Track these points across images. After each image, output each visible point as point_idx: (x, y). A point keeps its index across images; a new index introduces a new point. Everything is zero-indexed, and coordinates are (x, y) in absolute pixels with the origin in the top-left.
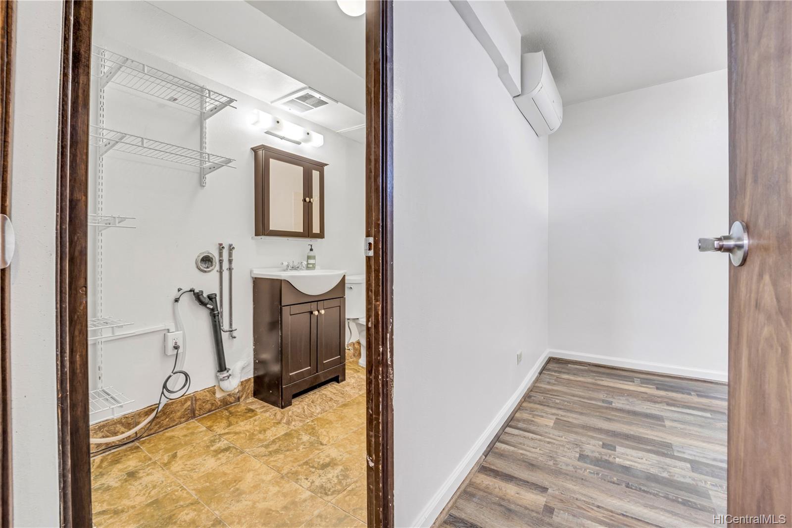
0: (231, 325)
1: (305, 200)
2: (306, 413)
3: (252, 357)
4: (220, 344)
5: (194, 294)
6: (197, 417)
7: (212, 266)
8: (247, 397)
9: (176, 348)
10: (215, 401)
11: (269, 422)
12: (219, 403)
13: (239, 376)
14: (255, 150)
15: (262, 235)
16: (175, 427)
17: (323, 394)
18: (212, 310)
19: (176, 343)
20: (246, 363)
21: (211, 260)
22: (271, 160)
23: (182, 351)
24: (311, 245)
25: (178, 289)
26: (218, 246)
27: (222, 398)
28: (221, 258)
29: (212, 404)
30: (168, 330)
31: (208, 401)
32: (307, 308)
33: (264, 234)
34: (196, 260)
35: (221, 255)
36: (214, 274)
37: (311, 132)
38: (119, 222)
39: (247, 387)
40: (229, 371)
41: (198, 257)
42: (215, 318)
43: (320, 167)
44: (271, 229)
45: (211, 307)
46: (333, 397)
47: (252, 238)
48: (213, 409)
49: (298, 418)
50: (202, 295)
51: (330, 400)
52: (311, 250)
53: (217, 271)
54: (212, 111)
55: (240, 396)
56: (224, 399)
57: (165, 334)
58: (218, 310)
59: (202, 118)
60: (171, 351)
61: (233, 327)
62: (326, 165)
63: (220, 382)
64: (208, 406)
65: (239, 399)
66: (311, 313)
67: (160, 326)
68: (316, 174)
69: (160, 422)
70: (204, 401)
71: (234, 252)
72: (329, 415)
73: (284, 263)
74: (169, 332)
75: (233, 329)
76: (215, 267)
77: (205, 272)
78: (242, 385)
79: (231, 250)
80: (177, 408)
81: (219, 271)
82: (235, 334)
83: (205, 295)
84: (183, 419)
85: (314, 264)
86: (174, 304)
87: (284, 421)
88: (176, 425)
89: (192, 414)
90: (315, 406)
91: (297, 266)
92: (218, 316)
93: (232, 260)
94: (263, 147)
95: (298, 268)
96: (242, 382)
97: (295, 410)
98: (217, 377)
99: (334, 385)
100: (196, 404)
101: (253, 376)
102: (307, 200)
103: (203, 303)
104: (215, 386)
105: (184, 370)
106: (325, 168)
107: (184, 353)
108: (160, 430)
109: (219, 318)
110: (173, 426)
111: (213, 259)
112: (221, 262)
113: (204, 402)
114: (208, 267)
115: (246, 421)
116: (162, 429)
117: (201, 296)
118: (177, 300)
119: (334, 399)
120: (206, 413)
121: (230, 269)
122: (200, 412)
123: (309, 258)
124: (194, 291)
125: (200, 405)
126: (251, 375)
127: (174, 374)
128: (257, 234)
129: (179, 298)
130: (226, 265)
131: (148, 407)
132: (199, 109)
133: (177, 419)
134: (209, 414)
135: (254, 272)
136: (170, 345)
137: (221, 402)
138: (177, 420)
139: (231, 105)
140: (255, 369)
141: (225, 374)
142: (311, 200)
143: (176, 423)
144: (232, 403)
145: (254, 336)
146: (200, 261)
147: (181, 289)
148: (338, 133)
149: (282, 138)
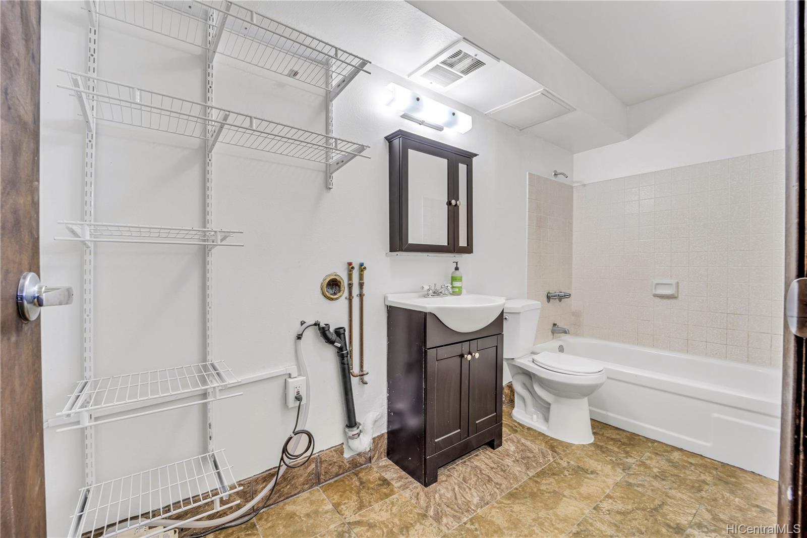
0: (361, 366)
1: (449, 203)
2: (460, 502)
3: (386, 407)
4: (350, 393)
5: (320, 329)
6: (323, 483)
7: (339, 292)
8: (379, 458)
9: (298, 398)
10: (343, 462)
11: (411, 512)
12: (347, 465)
13: (371, 431)
14: (389, 139)
15: (399, 251)
16: (297, 496)
17: (477, 466)
18: (341, 349)
19: (298, 393)
20: (379, 415)
21: (339, 284)
22: (410, 151)
23: (305, 403)
24: (457, 263)
25: (301, 322)
26: (346, 266)
27: (351, 459)
28: (350, 282)
29: (340, 467)
30: (290, 374)
31: (335, 463)
32: (457, 349)
33: (401, 250)
34: (322, 284)
35: (350, 277)
36: (342, 303)
37: (457, 112)
38: (222, 240)
39: (380, 445)
40: (360, 426)
41: (324, 280)
42: (343, 359)
43: (467, 157)
44: (409, 243)
45: (339, 345)
46: (492, 475)
47: (386, 254)
48: (341, 472)
49: (449, 509)
50: (329, 330)
51: (489, 481)
52: (457, 269)
53: (346, 298)
54: (339, 86)
55: (372, 456)
56: (353, 460)
57: (286, 380)
58: (347, 350)
59: (329, 98)
60: (292, 403)
61: (364, 369)
62: (476, 155)
63: (349, 440)
64: (335, 469)
65: (370, 459)
66: (462, 356)
67: (280, 370)
68: (462, 168)
69: (280, 490)
70: (330, 463)
71: (365, 273)
72: (493, 512)
73: (424, 286)
74: (290, 377)
75: (365, 373)
76: (343, 293)
77: (332, 299)
78: (374, 442)
79: (362, 271)
80: (300, 472)
81: (348, 298)
82: (366, 378)
83: (332, 330)
84: (307, 486)
85: (460, 288)
86: (296, 342)
87: (431, 513)
88: (298, 493)
89: (316, 480)
90: (470, 489)
91: (440, 291)
92: (347, 356)
93: (363, 283)
94: (401, 134)
95: (441, 293)
96: (374, 439)
97: (443, 491)
98: (345, 433)
99: (487, 452)
100: (321, 467)
101: (386, 431)
102: (453, 202)
103: (330, 342)
104: (343, 443)
105: (306, 429)
106: (474, 159)
107: (307, 404)
108: (281, 499)
109: (348, 360)
110: (295, 495)
111: (340, 282)
112: (350, 286)
113: (330, 465)
114: (335, 294)
115: (381, 503)
116: (283, 498)
117: (327, 332)
118: (299, 337)
119: (495, 480)
120: (333, 478)
121: (361, 296)
122: (326, 477)
123: (453, 279)
124: (319, 325)
125: (326, 468)
126: (384, 430)
127: (295, 435)
128: (392, 249)
129: (302, 335)
130: (356, 291)
131: (266, 471)
132: (324, 86)
133: (300, 485)
134: (336, 479)
135: (389, 299)
136: (292, 395)
137: (350, 464)
138: (300, 487)
139: (364, 69)
140: (390, 422)
141: (355, 431)
142: (458, 202)
143: (298, 490)
144: (362, 465)
145: (388, 381)
146: (326, 286)
147: (305, 322)
148: (486, 114)
149: (421, 123)
